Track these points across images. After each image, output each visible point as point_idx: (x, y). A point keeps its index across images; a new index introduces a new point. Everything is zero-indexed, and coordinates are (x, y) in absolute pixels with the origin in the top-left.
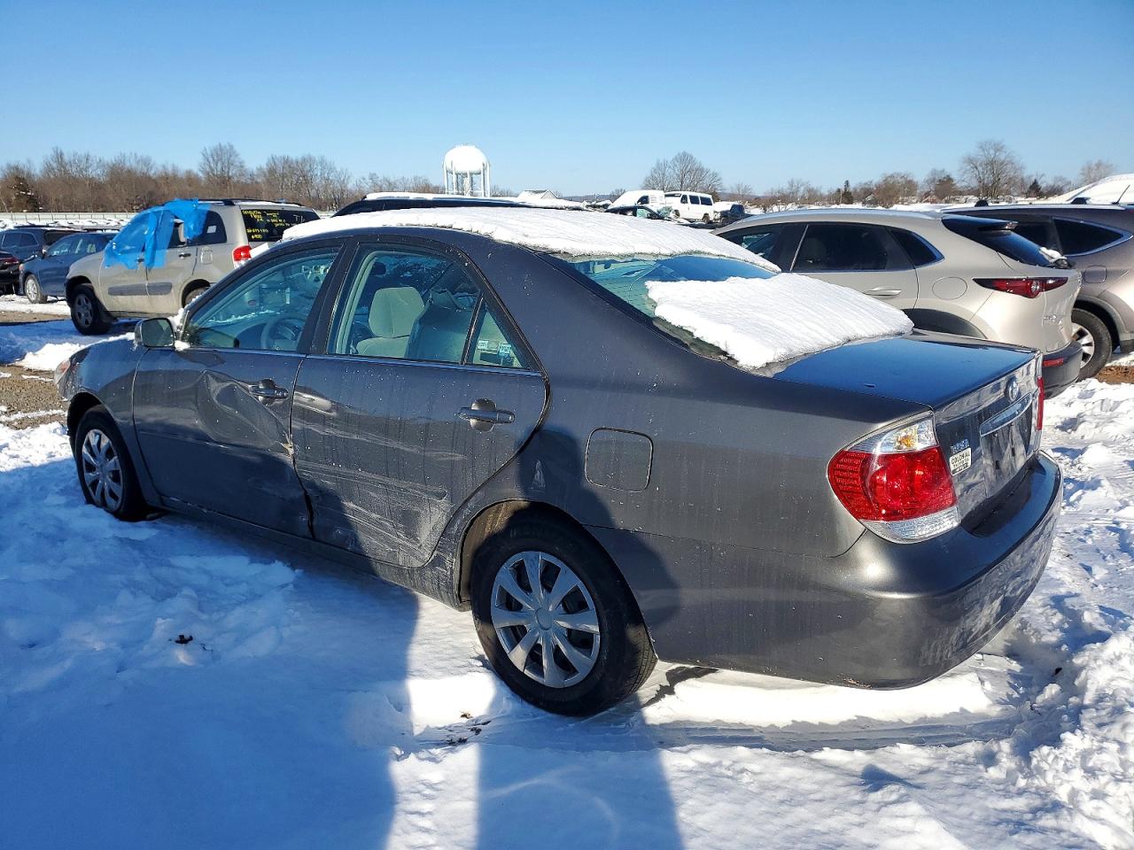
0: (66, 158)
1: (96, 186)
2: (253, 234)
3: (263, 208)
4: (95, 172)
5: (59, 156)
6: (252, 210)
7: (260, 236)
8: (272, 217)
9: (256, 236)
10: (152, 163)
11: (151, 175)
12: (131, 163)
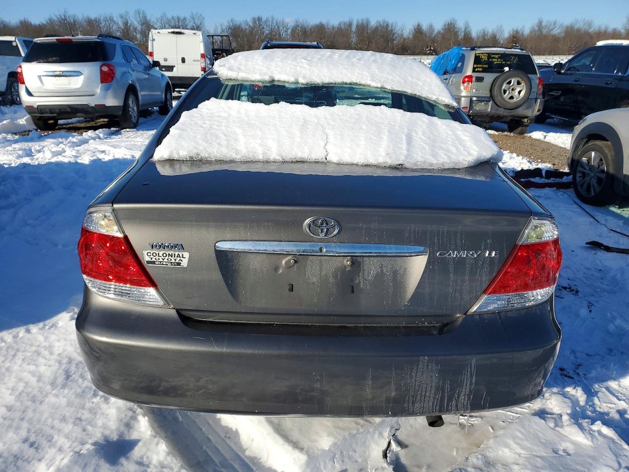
0: (544, 24)
1: (556, 39)
2: (477, 68)
3: (490, 52)
4: (557, 31)
5: (540, 23)
6: (482, 53)
7: (481, 69)
8: (494, 58)
9: (478, 69)
10: (593, 24)
11: (590, 32)
12: (580, 25)
